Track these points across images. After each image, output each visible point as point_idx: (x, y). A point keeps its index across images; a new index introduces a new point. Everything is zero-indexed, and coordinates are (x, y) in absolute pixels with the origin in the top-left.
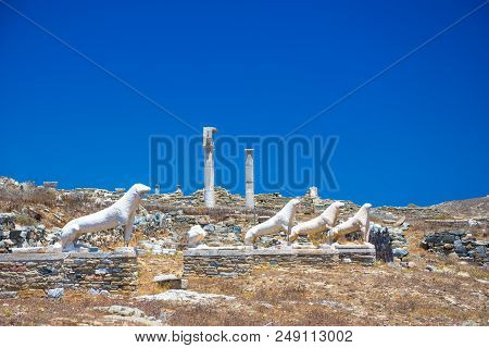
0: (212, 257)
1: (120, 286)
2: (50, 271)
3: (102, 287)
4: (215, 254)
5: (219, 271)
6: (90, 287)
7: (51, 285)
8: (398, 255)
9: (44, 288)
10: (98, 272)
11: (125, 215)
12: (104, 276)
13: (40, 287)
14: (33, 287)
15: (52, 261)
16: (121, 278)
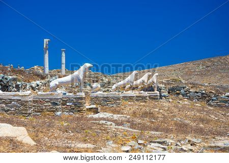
0: (104, 98)
1: (79, 111)
2: (57, 104)
3: (70, 111)
4: (106, 96)
5: (108, 104)
6: (64, 111)
7: (57, 110)
8: (165, 96)
9: (54, 111)
10: (68, 104)
11: (81, 77)
12: (71, 106)
13: (52, 111)
14: (49, 111)
15: (57, 99)
16: (79, 107)
